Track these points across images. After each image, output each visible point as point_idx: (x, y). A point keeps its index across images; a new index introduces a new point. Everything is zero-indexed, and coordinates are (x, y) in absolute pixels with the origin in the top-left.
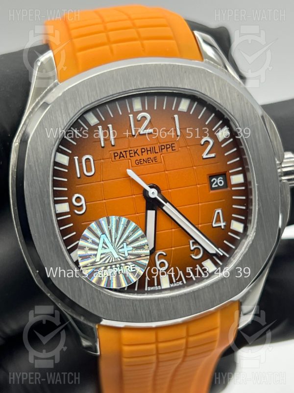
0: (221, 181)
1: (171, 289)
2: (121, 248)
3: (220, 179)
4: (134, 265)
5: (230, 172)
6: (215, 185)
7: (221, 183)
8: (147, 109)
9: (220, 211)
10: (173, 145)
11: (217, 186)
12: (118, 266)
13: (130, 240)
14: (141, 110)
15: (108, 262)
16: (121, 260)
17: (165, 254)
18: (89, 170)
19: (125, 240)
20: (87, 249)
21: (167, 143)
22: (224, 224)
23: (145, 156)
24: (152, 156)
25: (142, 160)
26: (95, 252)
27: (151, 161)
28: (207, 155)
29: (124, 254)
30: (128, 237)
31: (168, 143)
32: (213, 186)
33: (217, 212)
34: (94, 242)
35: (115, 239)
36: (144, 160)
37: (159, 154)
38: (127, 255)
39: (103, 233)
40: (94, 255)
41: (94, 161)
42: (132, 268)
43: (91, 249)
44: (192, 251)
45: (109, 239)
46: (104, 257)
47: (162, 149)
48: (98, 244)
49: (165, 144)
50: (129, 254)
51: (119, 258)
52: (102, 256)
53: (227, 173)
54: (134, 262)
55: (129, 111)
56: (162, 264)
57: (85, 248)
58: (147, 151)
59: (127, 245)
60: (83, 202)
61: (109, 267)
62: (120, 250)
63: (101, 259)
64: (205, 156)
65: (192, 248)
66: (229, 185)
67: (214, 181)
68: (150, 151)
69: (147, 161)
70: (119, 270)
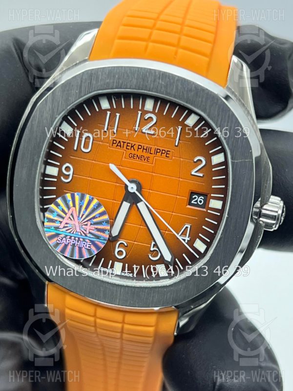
0: (201, 200)
1: (121, 277)
2: (85, 225)
3: (201, 198)
4: (91, 244)
5: (212, 195)
6: (195, 201)
7: (201, 202)
8: (156, 111)
9: (189, 227)
10: (168, 152)
11: (196, 203)
12: (77, 239)
13: (95, 220)
14: (151, 110)
15: (70, 233)
16: (81, 235)
17: (126, 245)
18: (86, 146)
19: (91, 219)
20: (55, 214)
21: (163, 149)
22: (189, 239)
23: (140, 153)
24: (146, 155)
25: (136, 156)
26: (61, 220)
27: (143, 159)
28: (196, 172)
29: (86, 231)
30: (94, 218)
31: (165, 149)
32: (192, 202)
33: (186, 226)
34: (63, 211)
35: (83, 215)
36: (137, 156)
37: (153, 155)
38: (88, 232)
39: (74, 205)
40: (59, 221)
41: (93, 140)
42: (88, 246)
43: (59, 215)
44: (151, 251)
45: (78, 213)
46: (67, 227)
47: (157, 152)
48: (66, 214)
49: (161, 149)
50: (90, 233)
51: (80, 232)
52: (66, 225)
53: (209, 195)
54: (91, 241)
55: (140, 108)
56: (120, 253)
57: (54, 212)
58: (143, 149)
59: (91, 224)
60: (71, 173)
61: (68, 237)
62: (83, 226)
63: (64, 227)
64: (193, 173)
65: (152, 249)
66: (206, 207)
67: (195, 198)
68: (146, 150)
69: (140, 158)
70: (77, 243)
